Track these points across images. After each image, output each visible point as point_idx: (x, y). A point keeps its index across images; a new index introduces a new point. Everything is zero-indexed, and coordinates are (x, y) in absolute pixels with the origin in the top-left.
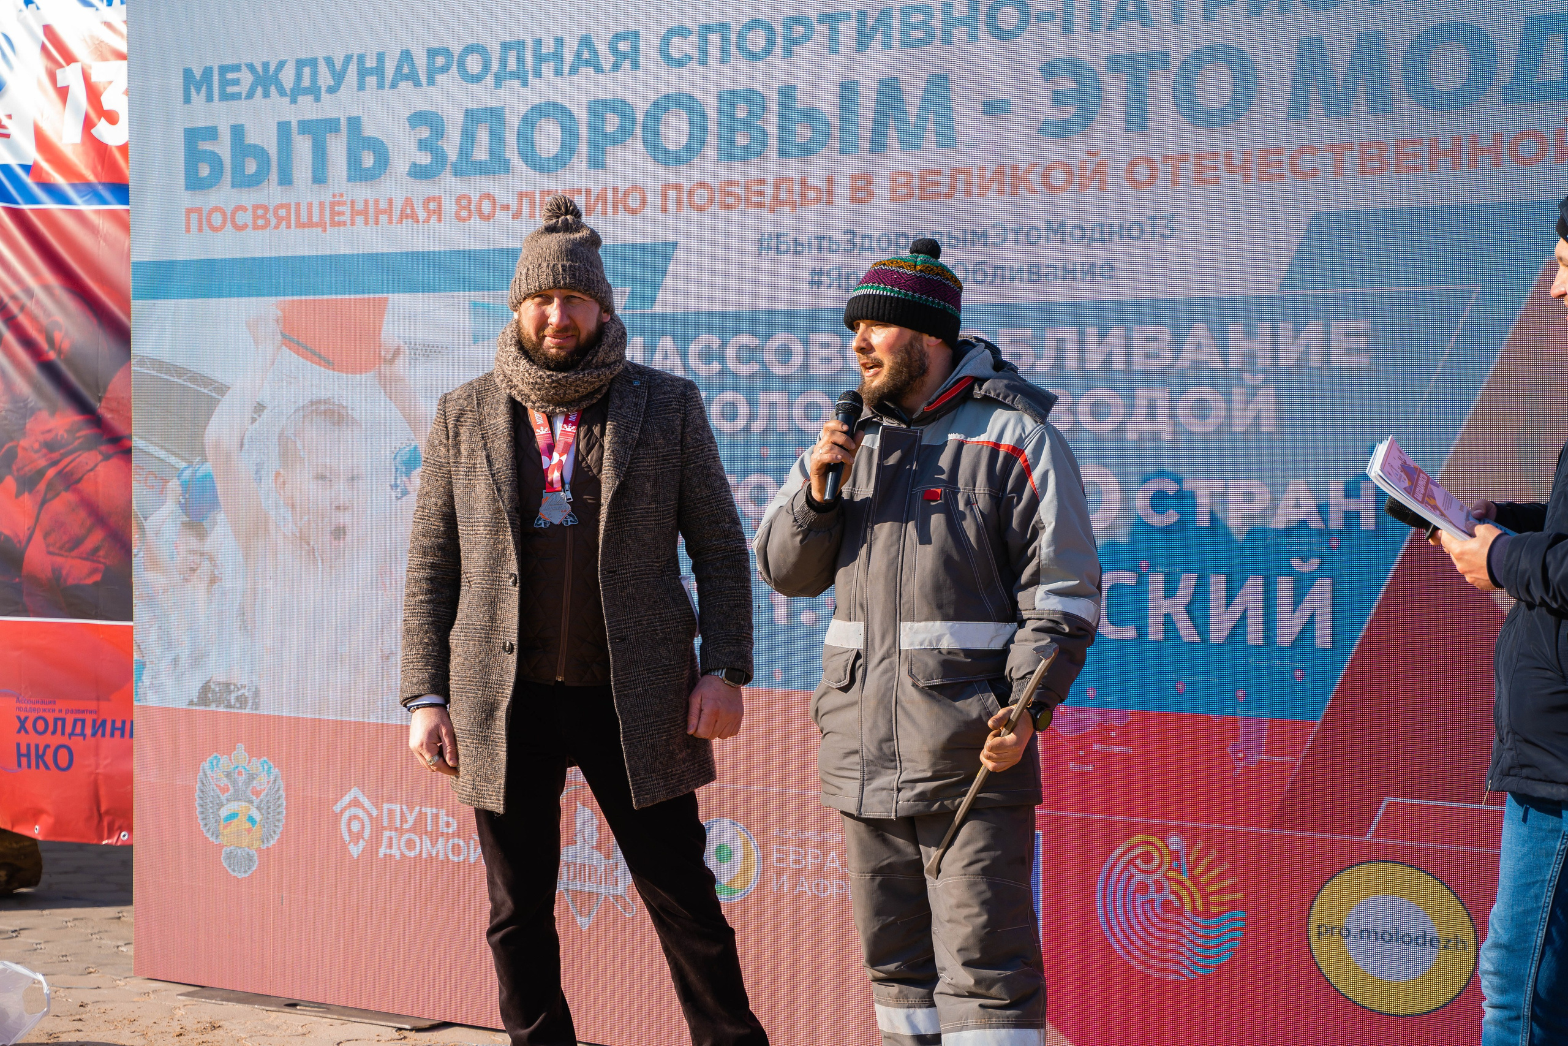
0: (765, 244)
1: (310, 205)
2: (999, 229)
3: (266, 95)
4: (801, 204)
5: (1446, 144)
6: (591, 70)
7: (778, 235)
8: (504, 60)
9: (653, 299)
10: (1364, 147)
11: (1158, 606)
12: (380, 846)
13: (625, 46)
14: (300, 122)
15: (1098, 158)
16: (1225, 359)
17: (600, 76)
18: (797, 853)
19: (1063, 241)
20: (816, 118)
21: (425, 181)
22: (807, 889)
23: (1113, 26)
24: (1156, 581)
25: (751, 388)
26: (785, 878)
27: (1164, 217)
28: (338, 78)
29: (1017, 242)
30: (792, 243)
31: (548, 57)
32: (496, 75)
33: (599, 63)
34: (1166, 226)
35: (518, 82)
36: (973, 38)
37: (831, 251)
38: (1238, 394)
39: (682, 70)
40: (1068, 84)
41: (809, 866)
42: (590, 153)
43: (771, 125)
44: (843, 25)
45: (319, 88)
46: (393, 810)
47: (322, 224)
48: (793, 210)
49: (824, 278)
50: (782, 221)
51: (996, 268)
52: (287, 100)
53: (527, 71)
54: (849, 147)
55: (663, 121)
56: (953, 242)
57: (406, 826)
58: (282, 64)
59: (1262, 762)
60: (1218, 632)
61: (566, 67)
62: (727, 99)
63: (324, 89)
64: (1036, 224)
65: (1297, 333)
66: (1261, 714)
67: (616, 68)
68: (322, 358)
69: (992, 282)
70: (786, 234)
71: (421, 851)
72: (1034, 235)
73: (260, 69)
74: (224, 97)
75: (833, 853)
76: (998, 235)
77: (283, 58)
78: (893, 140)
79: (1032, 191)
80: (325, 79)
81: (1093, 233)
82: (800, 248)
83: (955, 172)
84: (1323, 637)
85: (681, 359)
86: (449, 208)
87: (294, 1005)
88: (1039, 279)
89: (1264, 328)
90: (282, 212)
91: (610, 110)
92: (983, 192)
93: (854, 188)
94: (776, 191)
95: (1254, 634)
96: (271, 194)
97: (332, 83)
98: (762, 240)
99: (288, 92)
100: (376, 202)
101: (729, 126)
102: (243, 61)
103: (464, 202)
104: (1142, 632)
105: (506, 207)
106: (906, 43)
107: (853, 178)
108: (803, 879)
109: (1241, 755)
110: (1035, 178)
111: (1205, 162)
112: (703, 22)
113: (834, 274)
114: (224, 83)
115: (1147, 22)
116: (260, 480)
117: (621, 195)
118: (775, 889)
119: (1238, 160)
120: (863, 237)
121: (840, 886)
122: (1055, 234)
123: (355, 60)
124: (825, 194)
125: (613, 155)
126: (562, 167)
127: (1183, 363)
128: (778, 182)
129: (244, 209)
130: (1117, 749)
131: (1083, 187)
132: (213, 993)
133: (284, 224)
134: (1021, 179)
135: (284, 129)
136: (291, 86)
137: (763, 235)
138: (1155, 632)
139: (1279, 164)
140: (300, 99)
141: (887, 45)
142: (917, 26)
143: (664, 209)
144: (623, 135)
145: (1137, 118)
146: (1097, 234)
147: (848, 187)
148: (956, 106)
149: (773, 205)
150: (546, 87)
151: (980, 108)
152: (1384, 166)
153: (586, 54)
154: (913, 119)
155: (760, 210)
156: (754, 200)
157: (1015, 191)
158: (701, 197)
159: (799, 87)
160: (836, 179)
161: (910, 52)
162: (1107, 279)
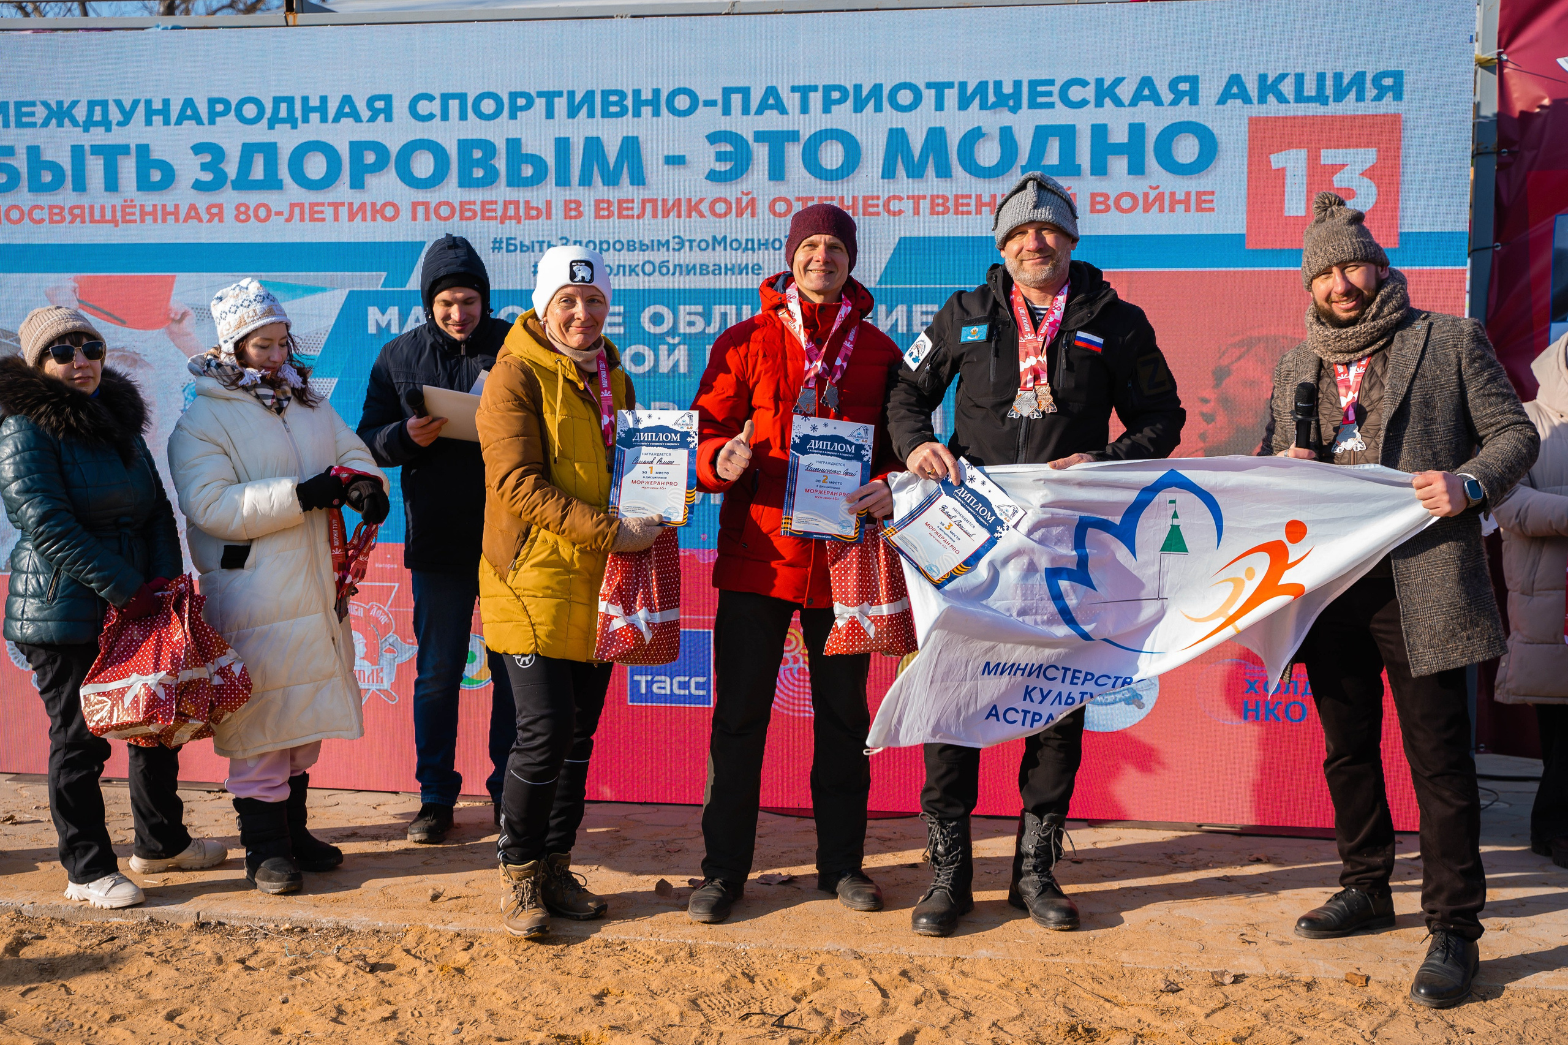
0: (497, 245)
1: (103, 207)
2: (678, 240)
3: (60, 125)
4: (526, 219)
5: (986, 199)
6: (351, 120)
7: (508, 239)
8: (276, 109)
9: (407, 282)
10: (933, 198)
13: (379, 104)
14: (92, 146)
15: (751, 196)
17: (359, 124)
19: (725, 249)
20: (537, 161)
21: (208, 193)
23: (760, 112)
28: (127, 117)
29: (691, 248)
30: (518, 244)
31: (315, 109)
32: (269, 120)
33: (358, 115)
35: (289, 126)
36: (656, 113)
39: (427, 124)
40: (729, 148)
42: (351, 178)
43: (501, 164)
44: (556, 100)
45: (111, 122)
47: (114, 221)
48: (519, 222)
50: (510, 229)
51: (676, 266)
52: (80, 129)
53: (297, 119)
54: (563, 181)
55: (413, 157)
58: (74, 104)
61: (330, 117)
62: (465, 146)
63: (114, 123)
64: (706, 238)
67: (372, 119)
68: (116, 318)
69: (673, 274)
70: (514, 239)
72: (703, 245)
73: (54, 106)
74: (20, 124)
76: (677, 243)
77: (76, 98)
78: (597, 178)
79: (701, 215)
80: (115, 115)
81: (746, 244)
82: (524, 248)
83: (644, 202)
86: (229, 212)
88: (708, 273)
90: (77, 211)
91: (368, 149)
92: (666, 214)
93: (567, 209)
94: (506, 209)
96: (67, 197)
97: (121, 119)
98: (495, 242)
99: (81, 123)
100: (164, 207)
101: (467, 164)
102: (37, 98)
103: (243, 209)
105: (279, 213)
106: (606, 114)
107: (567, 202)
110: (704, 207)
112: (445, 91)
114: (19, 115)
115: (783, 111)
117: (378, 207)
122: (719, 244)
123: (142, 103)
124: (544, 210)
125: (371, 180)
126: (329, 187)
128: (506, 204)
129: (42, 208)
131: (740, 214)
132: (27, 778)
133: (79, 219)
134: (693, 208)
135: (77, 152)
136: (84, 119)
137: (495, 239)
139: (877, 206)
140: (92, 129)
141: (591, 114)
142: (614, 104)
143: (414, 218)
144: (379, 166)
145: (777, 172)
146: (749, 246)
147: (563, 208)
148: (644, 158)
149: (504, 218)
150: (313, 130)
151: (662, 160)
152: (946, 211)
153: (347, 108)
154: (612, 165)
155: (492, 222)
156: (488, 214)
157: (689, 216)
158: (445, 211)
159: (523, 140)
160: (553, 202)
161: (609, 121)
162: (757, 274)
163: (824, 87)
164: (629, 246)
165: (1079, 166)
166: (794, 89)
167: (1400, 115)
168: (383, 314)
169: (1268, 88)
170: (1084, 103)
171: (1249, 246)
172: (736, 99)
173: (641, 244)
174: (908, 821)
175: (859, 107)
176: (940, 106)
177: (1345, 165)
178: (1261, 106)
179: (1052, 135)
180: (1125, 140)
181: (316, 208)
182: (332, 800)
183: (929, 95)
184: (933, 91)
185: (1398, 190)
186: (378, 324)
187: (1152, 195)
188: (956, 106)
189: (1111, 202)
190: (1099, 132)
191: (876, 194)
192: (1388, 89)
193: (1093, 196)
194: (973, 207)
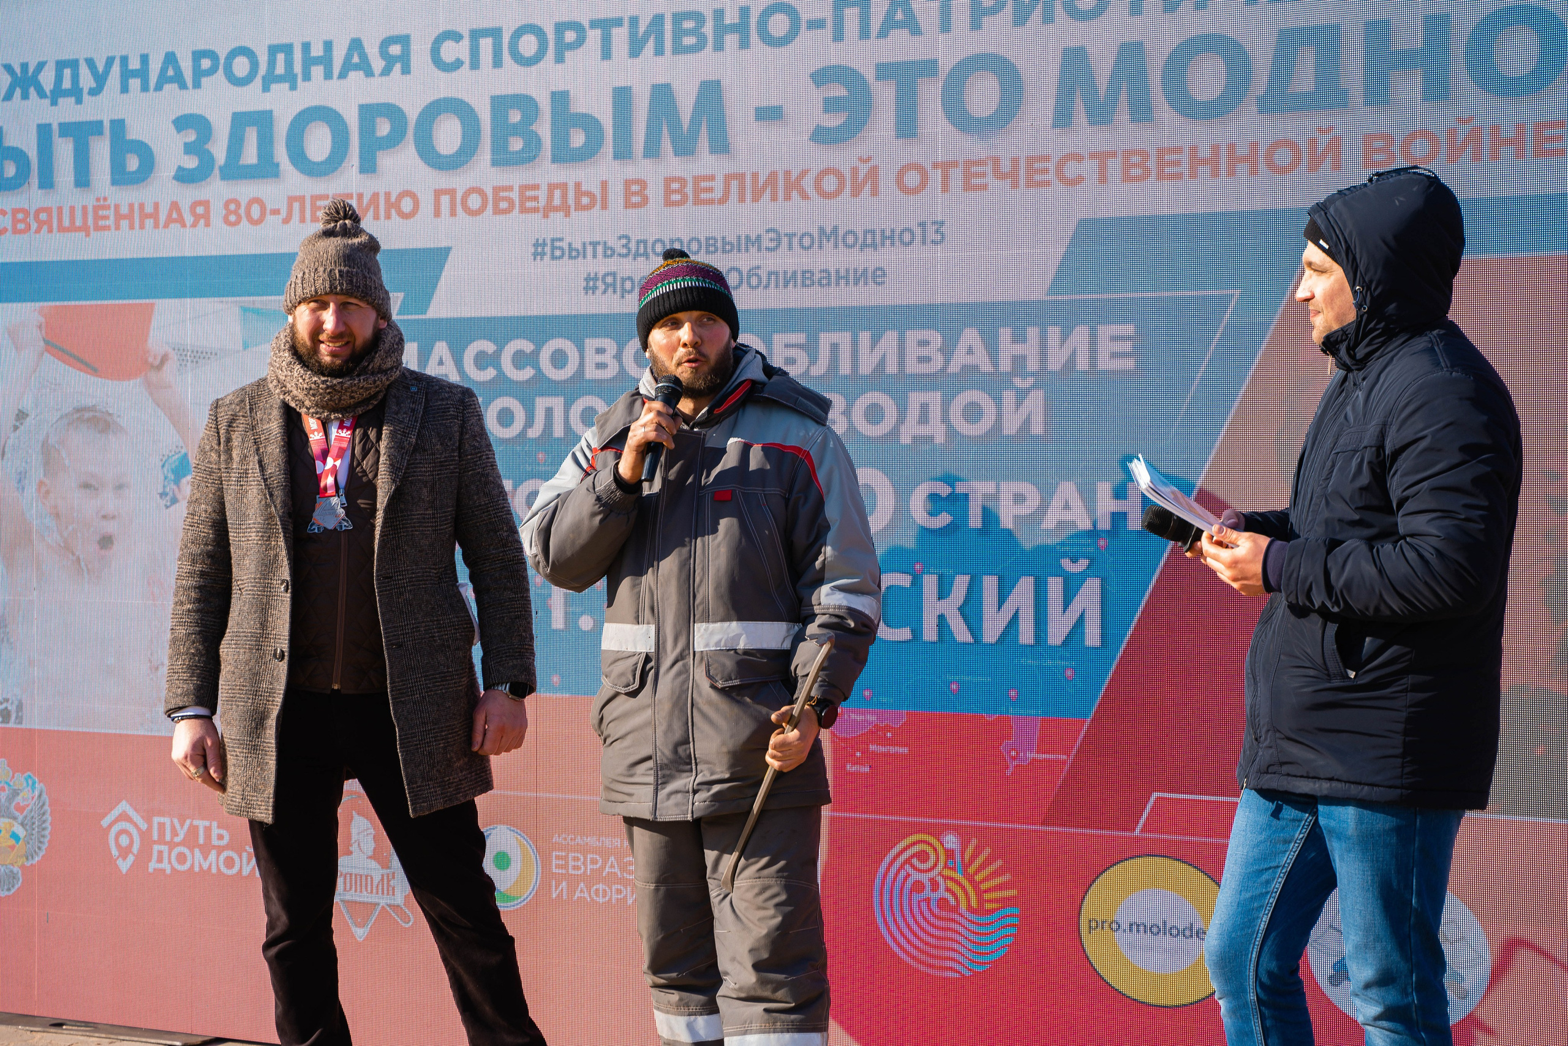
0: (539, 249)
1: (72, 209)
2: (772, 235)
3: (25, 96)
4: (576, 210)
5: (1205, 152)
6: (361, 73)
7: (553, 240)
8: (272, 63)
9: (428, 306)
10: (1128, 154)
11: (931, 608)
12: (150, 861)
13: (395, 50)
14: (60, 124)
15: (869, 165)
16: (995, 363)
17: (371, 80)
18: (576, 859)
19: (836, 246)
20: (589, 124)
21: (192, 185)
22: (586, 895)
23: (883, 34)
24: (930, 583)
25: (527, 393)
26: (564, 884)
27: (934, 223)
28: (101, 80)
29: (790, 248)
30: (566, 247)
31: (317, 61)
32: (264, 78)
33: (369, 66)
34: (937, 232)
35: (286, 86)
36: (744, 44)
37: (605, 256)
38: (1009, 397)
39: (454, 74)
40: (838, 91)
41: (589, 872)
42: (361, 157)
43: (544, 130)
44: (615, 31)
45: (81, 90)
46: (164, 824)
47: (85, 229)
48: (567, 214)
49: (599, 283)
50: (556, 226)
51: (770, 274)
52: (47, 102)
53: (296, 75)
54: (623, 153)
55: (435, 126)
56: (728, 247)
57: (177, 839)
58: (41, 66)
59: (1034, 760)
60: (991, 632)
61: (336, 71)
62: (500, 104)
63: (85, 91)
64: (810, 230)
65: (1064, 337)
66: (1033, 712)
67: (386, 71)
68: (86, 364)
69: (767, 287)
70: (561, 240)
71: (192, 865)
72: (807, 241)
73: (18, 70)
75: (612, 859)
76: (771, 240)
77: (42, 59)
78: (667, 145)
79: (805, 196)
80: (87, 80)
81: (865, 239)
82: (574, 254)
83: (728, 178)
84: (1092, 636)
85: (456, 365)
86: (217, 213)
87: (59, 1025)
88: (813, 284)
89: (1033, 333)
90: (43, 216)
91: (381, 115)
92: (756, 199)
93: (628, 193)
94: (551, 196)
95: (1026, 634)
96: (33, 197)
97: (94, 85)
98: (536, 244)
99: (48, 93)
100: (142, 206)
101: (502, 131)
103: (232, 207)
104: (917, 633)
105: (276, 212)
106: (679, 49)
107: (628, 183)
108: (582, 885)
109: (1013, 753)
110: (808, 183)
111: (974, 169)
112: (475, 26)
113: (609, 280)
115: (915, 30)
116: (23, 488)
117: (393, 199)
118: (554, 896)
119: (1006, 166)
120: (638, 242)
121: (619, 891)
123: (117, 62)
124: (599, 197)
125: (386, 160)
126: (333, 171)
127: (954, 368)
128: (552, 187)
129: (4, 213)
130: (893, 749)
131: (856, 193)
133: (45, 228)
134: (793, 185)
135: (44, 131)
136: (52, 87)
137: (537, 239)
138: (930, 633)
139: (1046, 171)
140: (61, 101)
141: (659, 51)
142: (689, 33)
143: (437, 213)
144: (394, 140)
145: (907, 125)
146: (869, 241)
147: (622, 193)
148: (728, 112)
149: (549, 209)
150: (316, 91)
151: (752, 114)
153: (356, 57)
154: (686, 125)
155: (535, 215)
156: (528, 204)
157: (788, 198)
158: (474, 202)
159: (572, 93)
160: (610, 184)
161: (682, 58)
162: (879, 284)
164: (708, 245)
165: (1346, 91)
172: (851, 16)
173: (724, 243)
175: (1021, 17)
176: (1136, 7)
179: (1305, 43)
180: (1418, 43)
187: (1463, 131)
189: (1397, 148)
190: (1377, 33)
191: (1045, 152)
193: (1368, 139)
194: (1185, 168)
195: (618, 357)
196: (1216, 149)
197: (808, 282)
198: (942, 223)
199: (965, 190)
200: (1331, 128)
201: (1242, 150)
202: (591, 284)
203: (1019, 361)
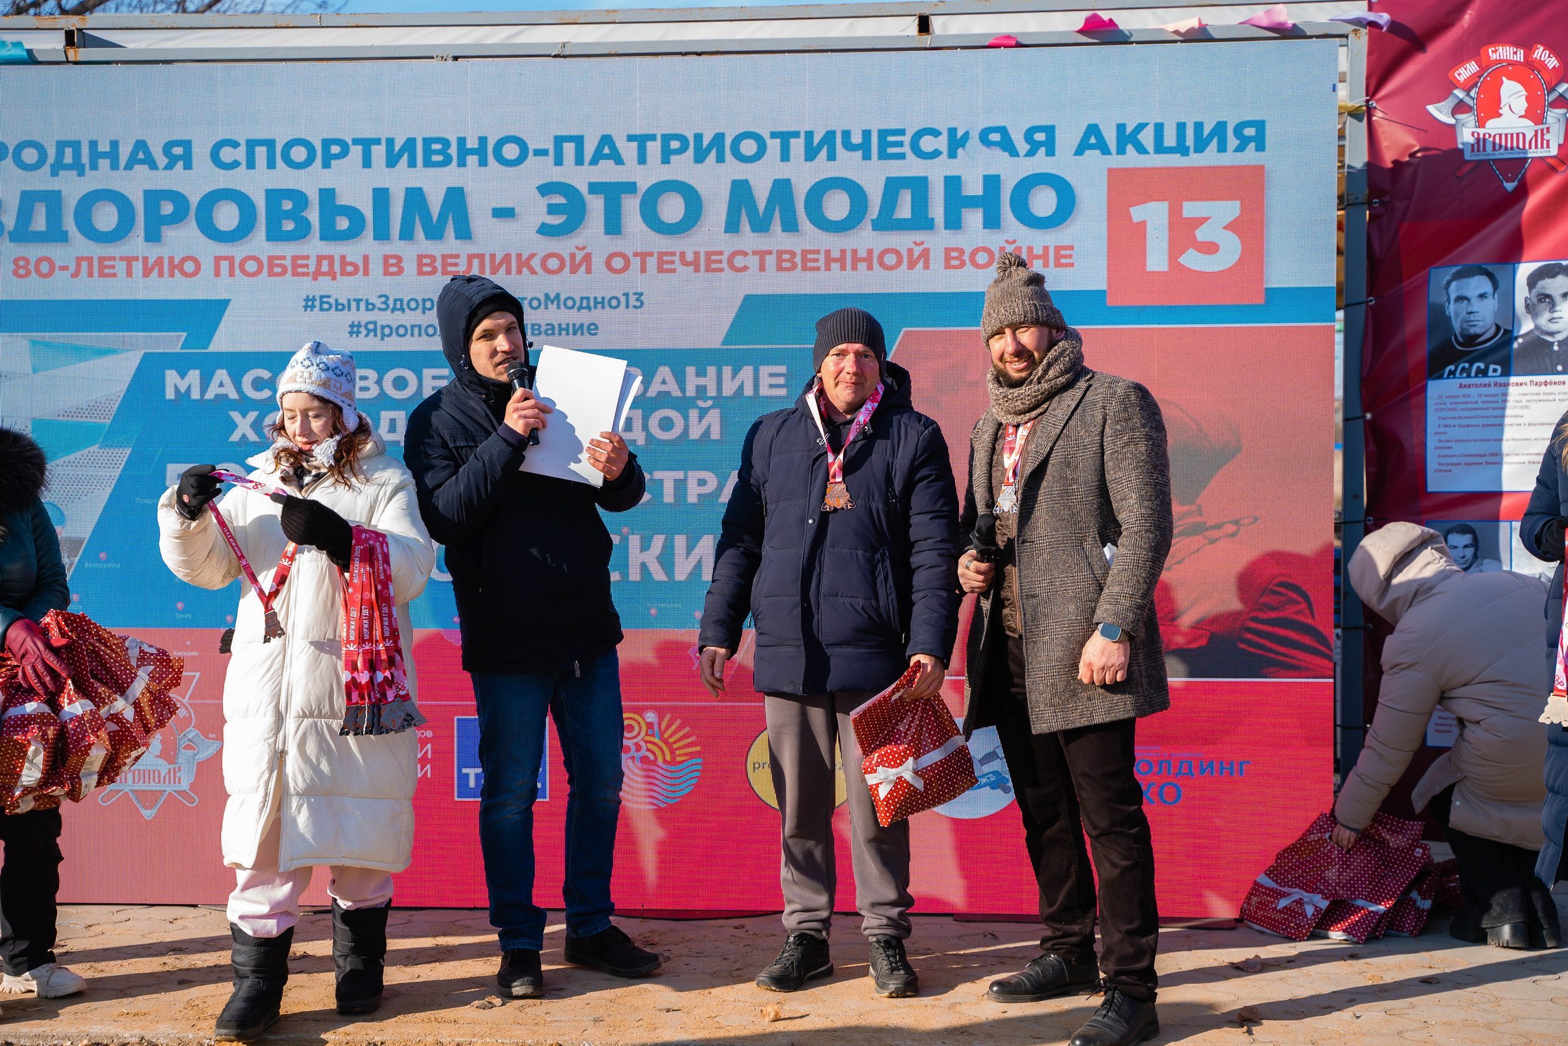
0: (310, 303)
4: (341, 275)
5: (836, 254)
6: (146, 167)
7: (321, 297)
8: (60, 155)
9: (209, 343)
10: (780, 253)
11: (636, 558)
13: (177, 151)
15: (585, 251)
16: (683, 389)
17: (155, 172)
19: (558, 307)
20: (353, 214)
23: (594, 162)
24: (634, 541)
27: (635, 294)
30: (333, 302)
31: (104, 155)
32: (52, 165)
33: (154, 161)
34: (637, 300)
35: (75, 173)
36: (483, 163)
37: (367, 309)
38: (694, 414)
39: (232, 172)
40: (560, 200)
42: (146, 230)
43: (313, 216)
44: (374, 148)
48: (334, 278)
49: (362, 329)
50: (324, 286)
53: (84, 165)
54: (382, 234)
55: (215, 208)
60: (681, 573)
61: (122, 163)
64: (537, 296)
65: (735, 374)
67: (169, 167)
70: (329, 297)
72: (535, 303)
78: (419, 232)
79: (533, 272)
81: (581, 303)
82: (339, 307)
83: (471, 257)
85: (235, 387)
86: (7, 267)
88: (540, 333)
89: (711, 370)
91: (165, 198)
92: (494, 271)
93: (386, 265)
94: (319, 265)
98: (307, 299)
101: (275, 217)
103: (22, 263)
104: (624, 575)
105: (64, 268)
106: (428, 163)
107: (386, 258)
110: (536, 263)
111: (665, 258)
112: (251, 137)
113: (371, 327)
115: (619, 161)
117: (176, 262)
119: (690, 257)
120: (395, 301)
122: (552, 303)
124: (361, 266)
125: (169, 233)
126: (120, 239)
127: (652, 393)
128: (320, 259)
131: (574, 270)
134: (524, 263)
137: (308, 296)
138: (634, 575)
139: (720, 261)
141: (412, 164)
142: (437, 152)
143: (217, 274)
144: (178, 217)
145: (613, 225)
146: (585, 305)
147: (381, 265)
148: (470, 210)
149: (317, 274)
150: (103, 178)
151: (490, 212)
152: (794, 267)
153: (141, 154)
154: (435, 219)
155: (305, 278)
156: (300, 270)
157: (519, 272)
158: (251, 266)
159: (337, 191)
160: (371, 258)
161: (431, 171)
162: (593, 335)
163: (663, 136)
165: (933, 219)
166: (631, 138)
167: (1263, 166)
168: (183, 377)
169: (1127, 138)
170: (936, 154)
171: (1109, 303)
172: (569, 149)
174: (761, 919)
175: (700, 158)
176: (785, 156)
177: (1206, 219)
178: (1120, 156)
179: (903, 188)
180: (981, 193)
181: (106, 263)
182: (123, 916)
183: (773, 146)
184: (778, 141)
185: (1262, 244)
186: (177, 389)
188: (803, 157)
189: (966, 257)
190: (953, 184)
191: (719, 249)
192: (1250, 139)
193: (948, 251)
194: (821, 263)
195: (379, 382)
196: (843, 252)
197: (536, 332)
198: (641, 294)
199: (659, 272)
200: (922, 243)
201: (862, 254)
202: (354, 329)
203: (701, 390)
